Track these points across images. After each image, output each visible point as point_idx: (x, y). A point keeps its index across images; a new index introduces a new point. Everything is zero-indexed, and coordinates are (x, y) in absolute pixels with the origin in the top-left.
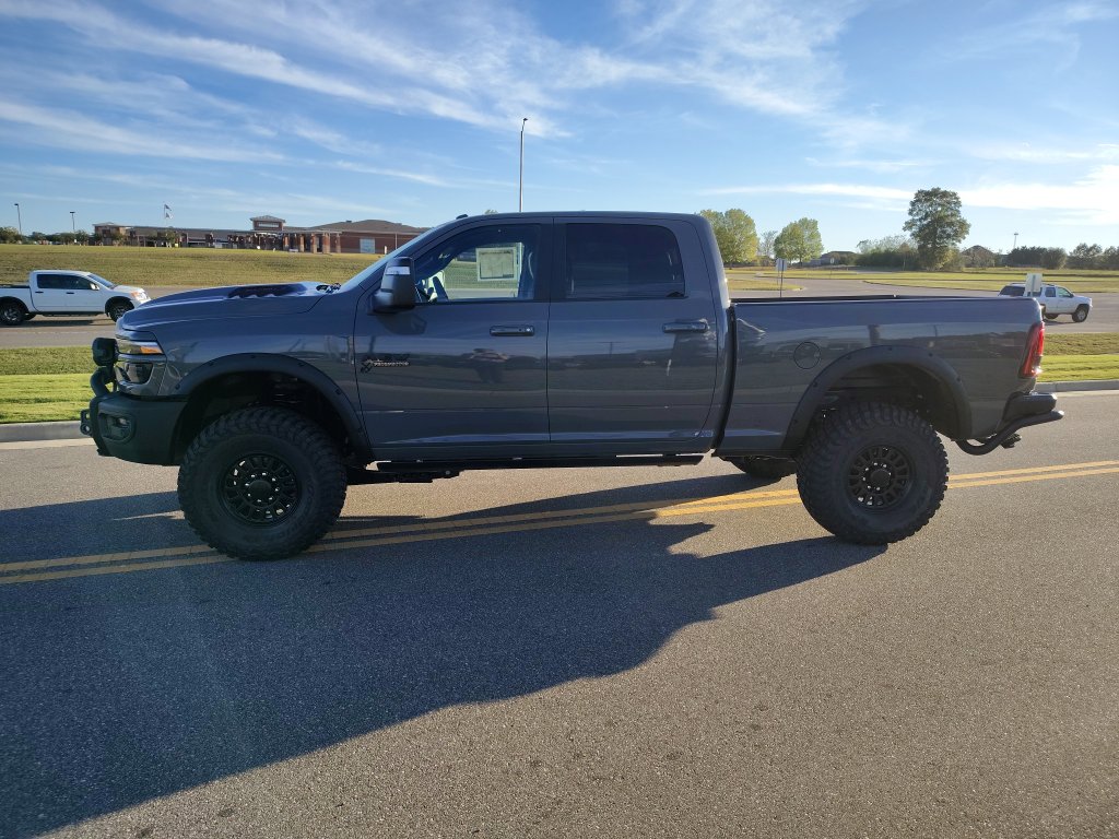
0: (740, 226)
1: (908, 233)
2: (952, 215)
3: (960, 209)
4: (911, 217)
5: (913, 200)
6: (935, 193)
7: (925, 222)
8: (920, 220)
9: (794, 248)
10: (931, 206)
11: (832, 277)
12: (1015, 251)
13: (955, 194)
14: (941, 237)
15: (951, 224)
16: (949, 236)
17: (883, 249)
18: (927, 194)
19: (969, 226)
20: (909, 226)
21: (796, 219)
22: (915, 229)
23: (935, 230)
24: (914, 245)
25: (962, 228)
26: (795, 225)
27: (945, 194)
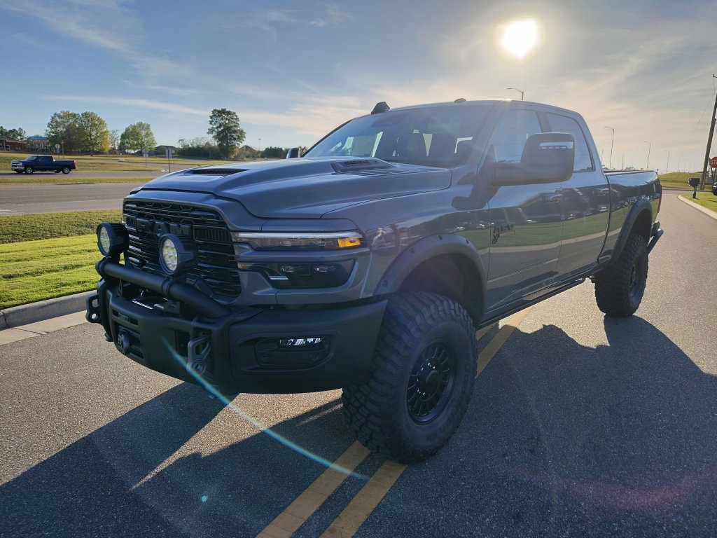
0: (94, 125)
1: (211, 136)
2: (235, 126)
3: (239, 122)
4: (211, 126)
5: (211, 115)
6: (223, 112)
7: (220, 130)
8: (217, 128)
9: (135, 142)
10: (222, 119)
11: (175, 162)
12: (267, 149)
13: (234, 113)
14: (230, 139)
15: (235, 132)
16: (235, 139)
17: (195, 145)
18: (219, 112)
19: (245, 133)
20: (211, 131)
21: (135, 123)
22: (215, 134)
23: (226, 134)
24: (215, 143)
25: (241, 135)
26: (134, 126)
27: (229, 113)
